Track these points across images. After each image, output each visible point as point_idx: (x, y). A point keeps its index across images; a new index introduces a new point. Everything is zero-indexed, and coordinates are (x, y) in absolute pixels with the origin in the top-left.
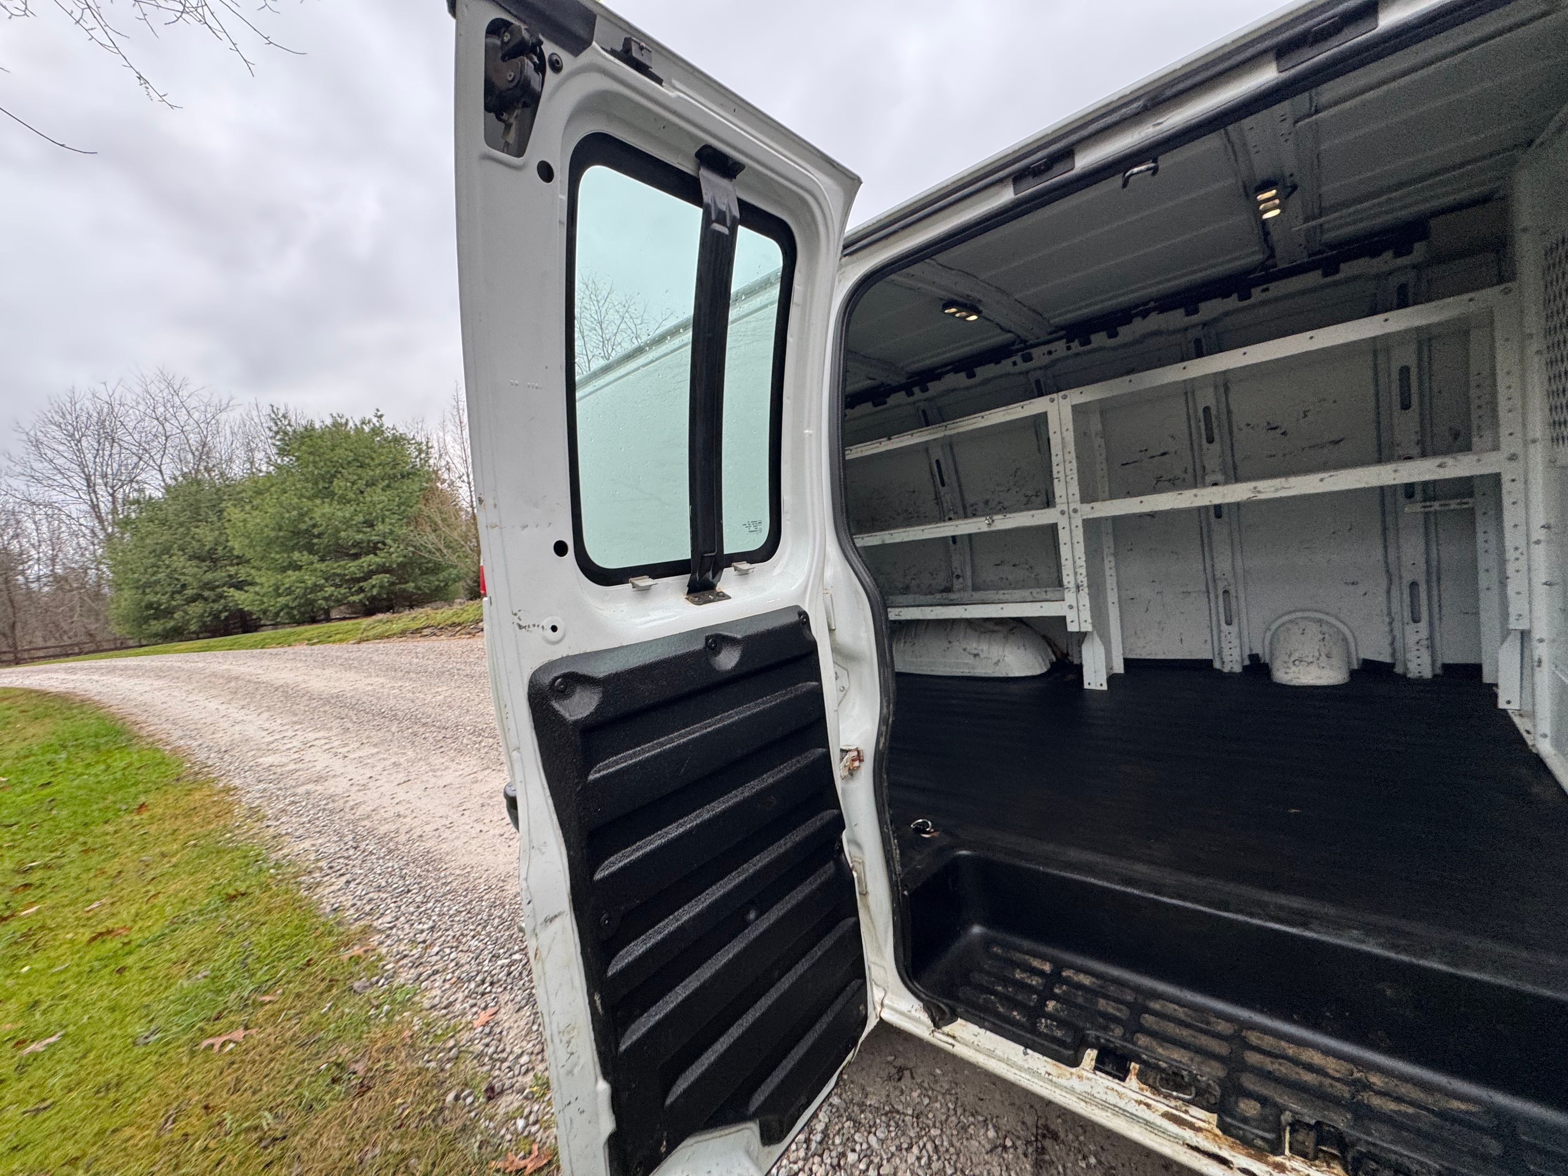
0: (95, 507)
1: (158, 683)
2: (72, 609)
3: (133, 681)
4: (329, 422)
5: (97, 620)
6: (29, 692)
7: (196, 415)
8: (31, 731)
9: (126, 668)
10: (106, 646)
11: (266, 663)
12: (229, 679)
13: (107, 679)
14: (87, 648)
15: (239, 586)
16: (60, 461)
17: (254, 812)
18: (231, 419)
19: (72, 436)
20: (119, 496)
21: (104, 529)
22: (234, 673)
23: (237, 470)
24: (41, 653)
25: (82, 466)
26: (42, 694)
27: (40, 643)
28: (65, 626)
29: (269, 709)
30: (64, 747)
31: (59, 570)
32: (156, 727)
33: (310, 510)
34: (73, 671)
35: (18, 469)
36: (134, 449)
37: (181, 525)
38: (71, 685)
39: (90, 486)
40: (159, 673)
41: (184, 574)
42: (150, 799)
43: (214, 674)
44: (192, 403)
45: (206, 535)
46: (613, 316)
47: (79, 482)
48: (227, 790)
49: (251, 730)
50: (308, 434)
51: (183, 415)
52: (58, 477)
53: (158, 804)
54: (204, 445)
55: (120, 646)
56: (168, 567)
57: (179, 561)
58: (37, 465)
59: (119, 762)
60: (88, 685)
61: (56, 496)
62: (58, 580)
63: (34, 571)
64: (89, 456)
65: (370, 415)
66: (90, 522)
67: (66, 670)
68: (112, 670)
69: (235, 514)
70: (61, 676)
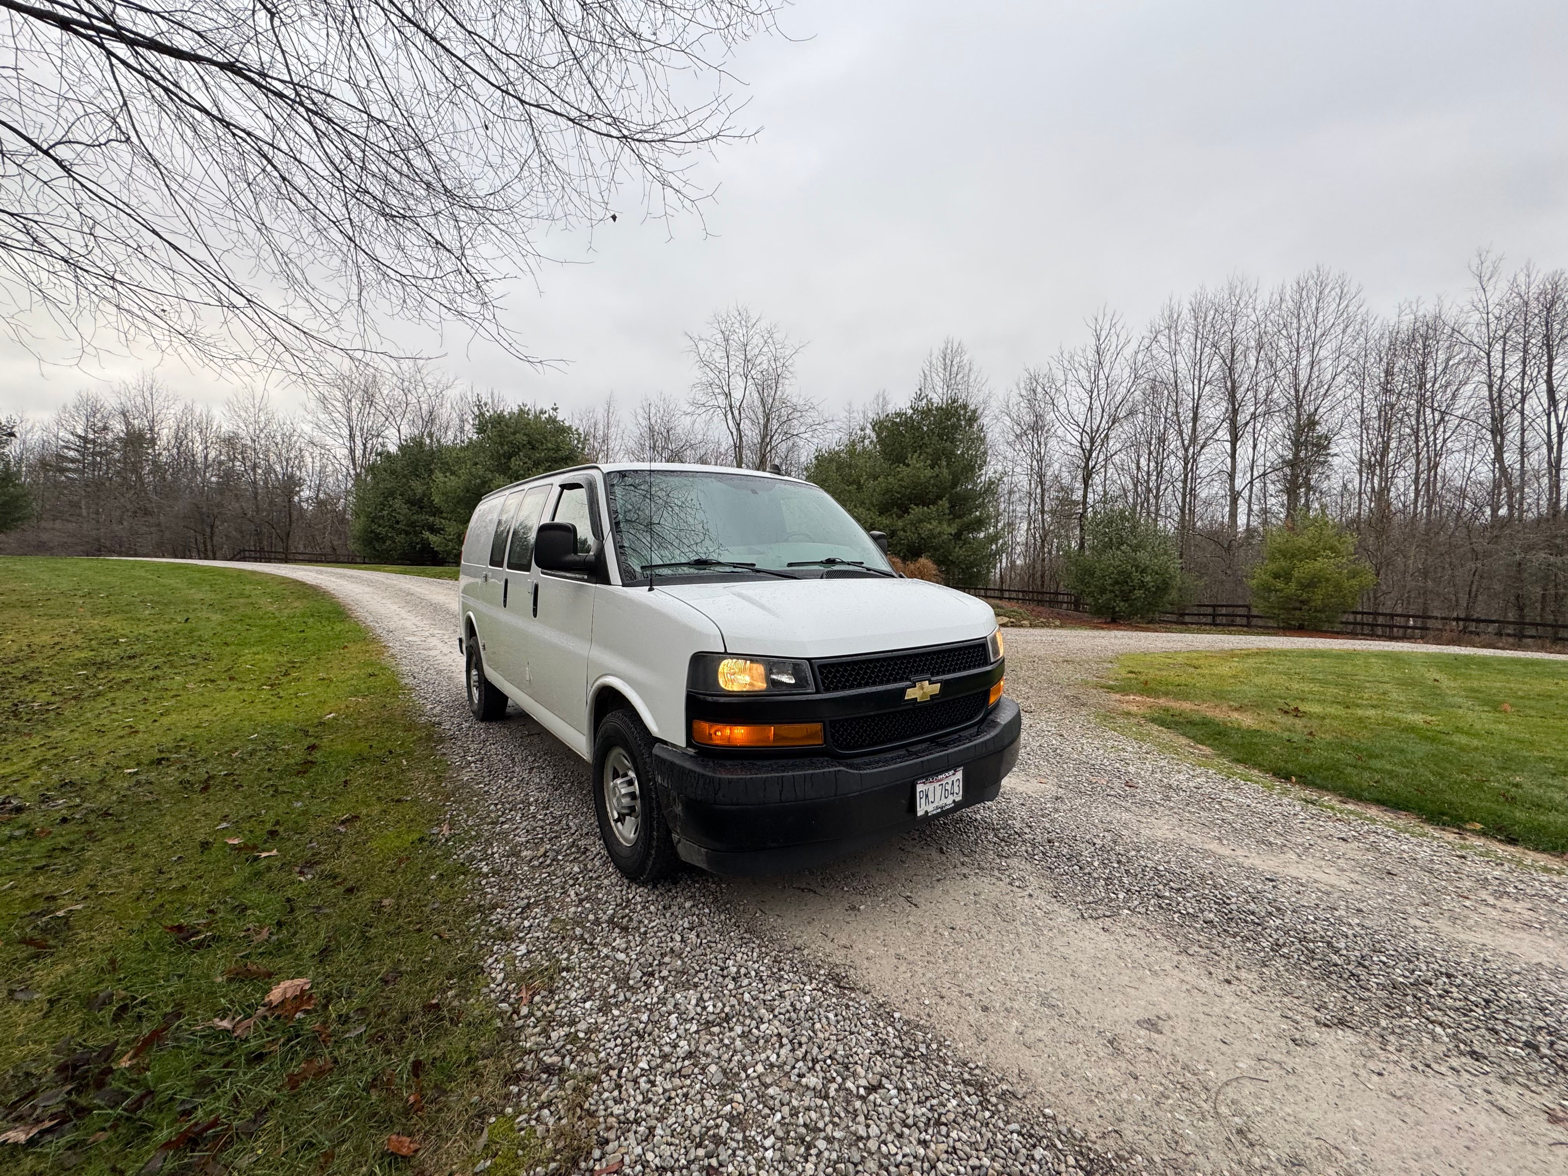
0: (352, 451)
1: (367, 589)
2: (325, 528)
3: (354, 586)
4: (516, 410)
5: (340, 539)
6: (295, 582)
7: (429, 391)
8: (296, 604)
9: (352, 577)
10: (342, 559)
11: (433, 588)
12: (408, 594)
13: (340, 581)
14: (329, 558)
15: (433, 530)
16: (337, 415)
17: (393, 656)
18: (452, 394)
19: (346, 396)
20: (369, 446)
21: (355, 469)
22: (411, 591)
23: (449, 438)
24: (301, 557)
25: (349, 419)
26: (303, 584)
27: (301, 549)
28: (319, 539)
29: (422, 615)
30: (312, 616)
31: (321, 496)
32: (360, 613)
33: (491, 480)
34: (321, 573)
35: (309, 417)
36: (384, 412)
37: (404, 476)
38: (319, 581)
39: (352, 437)
40: (369, 583)
41: (399, 513)
42: (349, 645)
43: (400, 590)
44: (429, 380)
45: (418, 487)
46: (757, 340)
47: (345, 432)
48: (385, 647)
49: (408, 624)
50: (499, 420)
51: (421, 390)
52: (333, 426)
53: (353, 648)
54: (431, 414)
55: (351, 561)
56: (391, 506)
57: (398, 503)
58: (322, 416)
59: (338, 627)
60: (328, 584)
61: (329, 441)
62: (321, 503)
63: (306, 493)
64: (355, 413)
65: (548, 407)
66: (346, 462)
67: (317, 572)
68: (343, 576)
69: (439, 476)
70: (314, 575)
